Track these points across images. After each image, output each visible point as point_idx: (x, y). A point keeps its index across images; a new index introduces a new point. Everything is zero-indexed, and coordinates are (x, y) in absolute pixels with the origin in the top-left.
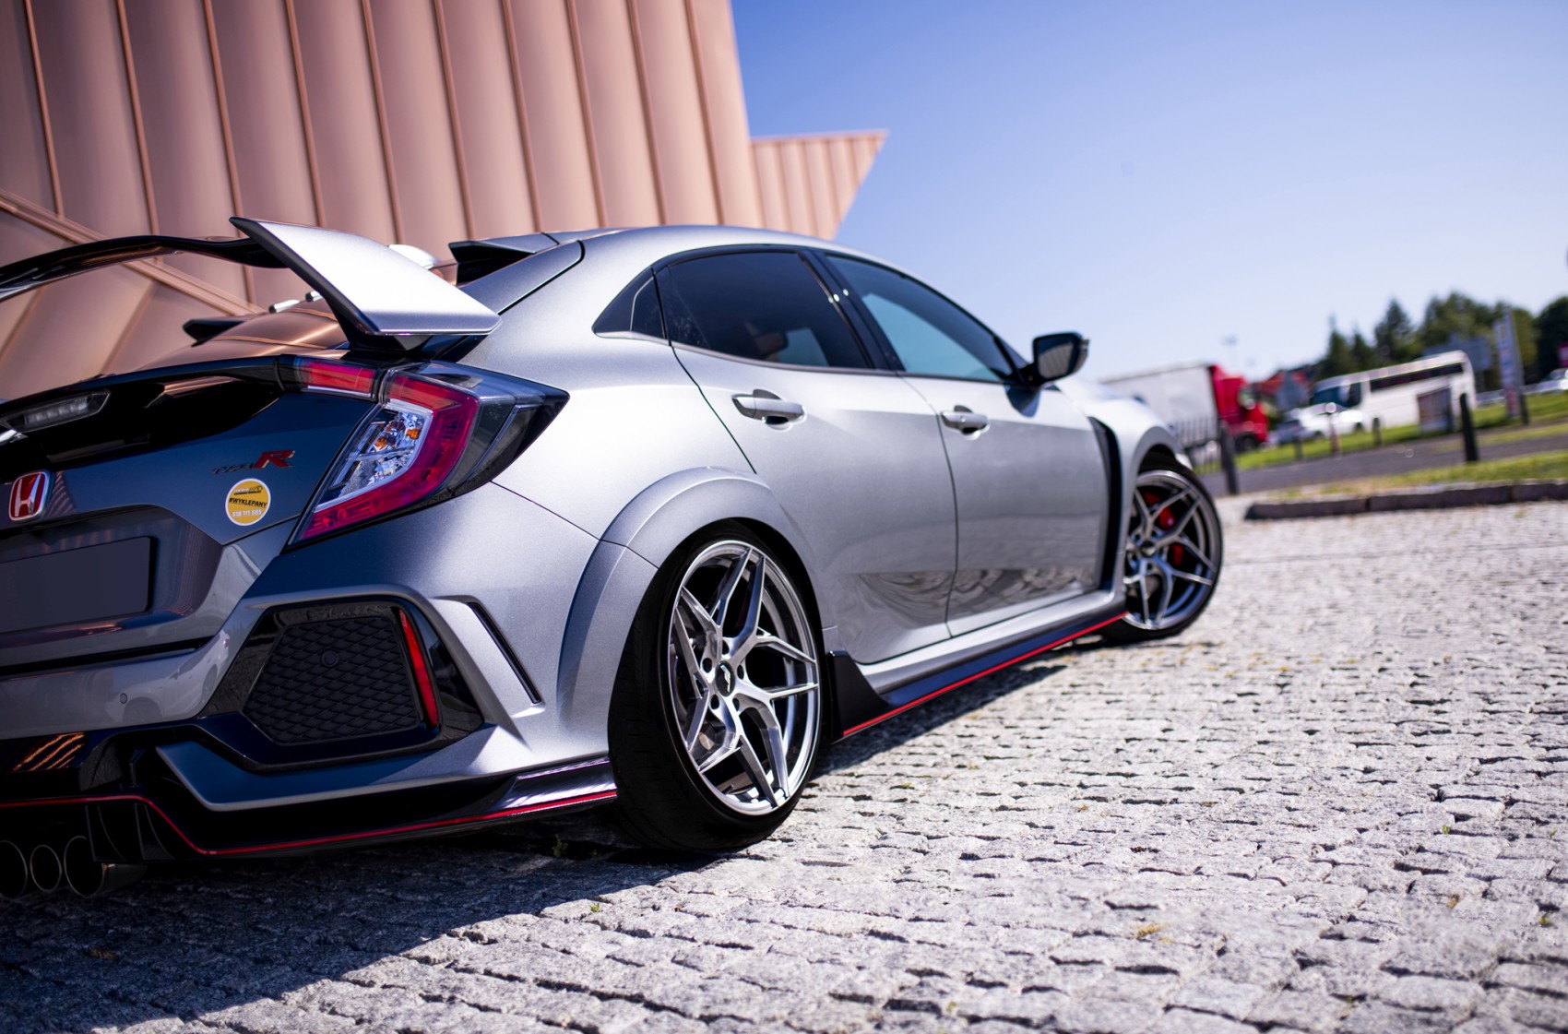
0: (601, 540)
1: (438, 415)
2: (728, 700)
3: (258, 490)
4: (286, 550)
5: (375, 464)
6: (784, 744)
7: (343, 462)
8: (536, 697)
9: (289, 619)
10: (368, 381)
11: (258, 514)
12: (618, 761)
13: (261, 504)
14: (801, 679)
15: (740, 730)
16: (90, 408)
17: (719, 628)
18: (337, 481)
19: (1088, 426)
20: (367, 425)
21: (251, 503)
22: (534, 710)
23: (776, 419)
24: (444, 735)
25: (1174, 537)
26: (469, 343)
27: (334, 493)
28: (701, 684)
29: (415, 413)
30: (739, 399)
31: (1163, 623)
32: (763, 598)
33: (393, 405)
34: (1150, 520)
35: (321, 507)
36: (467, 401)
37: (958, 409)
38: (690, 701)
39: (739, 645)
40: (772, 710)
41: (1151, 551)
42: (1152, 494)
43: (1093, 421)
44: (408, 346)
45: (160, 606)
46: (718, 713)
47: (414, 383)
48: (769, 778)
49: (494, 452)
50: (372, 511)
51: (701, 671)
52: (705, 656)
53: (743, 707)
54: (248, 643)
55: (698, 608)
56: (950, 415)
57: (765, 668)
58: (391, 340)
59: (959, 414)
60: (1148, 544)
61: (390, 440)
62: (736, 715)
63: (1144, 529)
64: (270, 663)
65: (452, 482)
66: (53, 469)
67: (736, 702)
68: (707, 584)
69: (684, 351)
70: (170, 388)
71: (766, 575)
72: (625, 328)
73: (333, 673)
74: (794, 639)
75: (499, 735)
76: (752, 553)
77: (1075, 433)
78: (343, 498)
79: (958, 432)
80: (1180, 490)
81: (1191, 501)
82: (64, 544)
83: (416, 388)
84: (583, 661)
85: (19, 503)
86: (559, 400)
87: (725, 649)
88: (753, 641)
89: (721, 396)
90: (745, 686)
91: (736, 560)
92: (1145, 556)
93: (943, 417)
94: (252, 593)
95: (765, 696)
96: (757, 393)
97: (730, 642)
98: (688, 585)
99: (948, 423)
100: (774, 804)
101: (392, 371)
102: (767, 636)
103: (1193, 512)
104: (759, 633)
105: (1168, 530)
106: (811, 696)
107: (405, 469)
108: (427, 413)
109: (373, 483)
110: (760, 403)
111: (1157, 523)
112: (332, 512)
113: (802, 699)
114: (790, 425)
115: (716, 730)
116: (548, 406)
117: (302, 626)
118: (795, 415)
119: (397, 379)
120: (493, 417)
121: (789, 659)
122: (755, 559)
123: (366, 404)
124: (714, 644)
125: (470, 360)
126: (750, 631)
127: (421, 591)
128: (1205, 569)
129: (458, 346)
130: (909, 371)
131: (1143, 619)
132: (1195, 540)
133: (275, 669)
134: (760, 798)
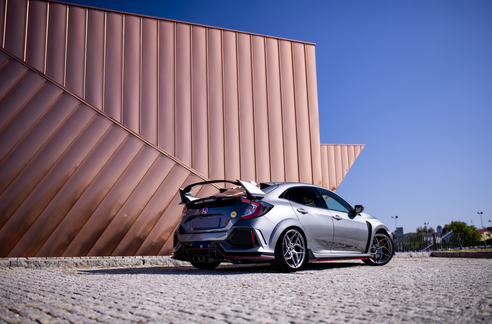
0: (276, 225)
1: (258, 206)
2: (291, 252)
3: (235, 213)
4: (238, 221)
5: (249, 212)
6: (299, 261)
7: (245, 211)
8: (266, 244)
9: (238, 229)
10: (249, 201)
11: (235, 216)
12: (275, 254)
13: (235, 215)
14: (302, 251)
15: (292, 256)
16: (214, 200)
17: (291, 241)
18: (245, 213)
19: (366, 223)
20: (249, 207)
21: (234, 215)
22: (265, 245)
23: (303, 213)
24: (254, 246)
25: (383, 247)
26: (262, 198)
27: (244, 215)
28: (287, 248)
29: (254, 206)
30: (298, 210)
31: (379, 263)
32: (298, 238)
33: (252, 205)
34: (378, 243)
35: (242, 216)
36: (261, 205)
37: (336, 216)
38: (285, 251)
39: (293, 245)
40: (297, 255)
41: (378, 249)
42: (379, 238)
43: (367, 222)
44: (254, 197)
45: (220, 226)
46: (289, 253)
47: (255, 202)
48: (296, 264)
49: (264, 213)
50: (248, 218)
51: (288, 247)
52: (288, 245)
53: (293, 253)
54: (231, 234)
55: (288, 238)
56: (335, 217)
57: (297, 249)
58: (253, 197)
59: (336, 217)
60: (378, 247)
61: (251, 209)
62: (292, 254)
63: (377, 244)
64: (233, 236)
65: (258, 215)
66: (209, 208)
67: (292, 253)
68: (290, 235)
69: (291, 202)
70: (223, 199)
71: (299, 236)
72: (283, 198)
73: (242, 237)
74: (302, 246)
75: (261, 247)
76: (297, 232)
77: (363, 223)
78: (245, 215)
79: (336, 220)
80: (385, 238)
81: (387, 240)
82: (209, 217)
83: (255, 203)
84: (272, 241)
85: (203, 211)
86: (273, 206)
87: (291, 245)
88: (295, 245)
89: (295, 209)
90: (294, 251)
91: (294, 233)
92: (377, 249)
93: (333, 216)
94: (233, 226)
95: (297, 253)
96: (301, 209)
97: (292, 244)
98: (287, 234)
99: (334, 218)
100: (296, 267)
101: (253, 200)
102: (298, 244)
103: (388, 242)
104: (297, 244)
105: (382, 245)
106: (304, 254)
107: (253, 213)
108: (256, 206)
109: (249, 214)
110: (301, 210)
111: (380, 243)
112: (244, 217)
113: (302, 254)
114: (306, 214)
115: (288, 255)
116: (271, 207)
117: (239, 230)
118: (307, 213)
119: (253, 201)
120: (265, 208)
121: (301, 249)
122: (297, 233)
123: (249, 204)
124: (290, 244)
125: (262, 200)
126: (295, 243)
127: (254, 228)
128: (390, 254)
129: (260, 198)
130: (329, 208)
131: (375, 262)
132: (388, 248)
133: (234, 237)
134: (294, 266)
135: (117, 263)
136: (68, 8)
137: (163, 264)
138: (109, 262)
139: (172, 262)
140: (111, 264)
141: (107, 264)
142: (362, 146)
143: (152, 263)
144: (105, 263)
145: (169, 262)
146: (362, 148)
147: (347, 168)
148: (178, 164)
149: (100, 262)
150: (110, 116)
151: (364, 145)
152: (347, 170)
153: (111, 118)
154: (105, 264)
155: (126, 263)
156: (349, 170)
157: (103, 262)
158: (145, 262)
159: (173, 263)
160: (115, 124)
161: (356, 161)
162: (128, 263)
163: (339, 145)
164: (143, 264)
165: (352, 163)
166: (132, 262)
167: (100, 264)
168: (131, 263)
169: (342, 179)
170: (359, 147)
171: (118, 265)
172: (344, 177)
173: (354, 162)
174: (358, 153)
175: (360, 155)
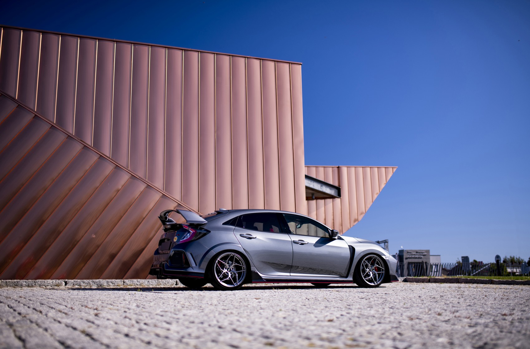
0: (210, 249)
8: (196, 265)
13: (176, 239)
19: (347, 247)
23: (249, 238)
30: (241, 235)
35: (181, 241)
37: (300, 240)
43: (350, 246)
56: (296, 241)
67: (231, 273)
75: (190, 268)
84: (203, 262)
93: (294, 241)
96: (247, 234)
110: (247, 236)
114: (252, 239)
116: (206, 233)
118: (254, 238)
127: (186, 251)
135: (37, 283)
136: (41, 36)
137: (86, 286)
138: (28, 283)
139: (96, 283)
140: (30, 285)
141: (26, 285)
142: (394, 168)
143: (75, 284)
144: (25, 283)
145: (93, 283)
146: (395, 170)
147: (377, 191)
148: (148, 186)
149: (19, 283)
150: (80, 139)
151: (397, 167)
152: (377, 194)
153: (81, 140)
154: (24, 285)
155: (46, 284)
156: (379, 193)
157: (22, 282)
158: (67, 284)
159: (98, 285)
160: (86, 147)
161: (387, 184)
162: (49, 284)
163: (368, 167)
164: (66, 285)
165: (383, 186)
166: (53, 283)
167: (18, 284)
168: (51, 284)
169: (371, 203)
170: (391, 169)
171: (38, 285)
172: (373, 201)
173: (385, 185)
174: (390, 175)
175: (391, 177)
